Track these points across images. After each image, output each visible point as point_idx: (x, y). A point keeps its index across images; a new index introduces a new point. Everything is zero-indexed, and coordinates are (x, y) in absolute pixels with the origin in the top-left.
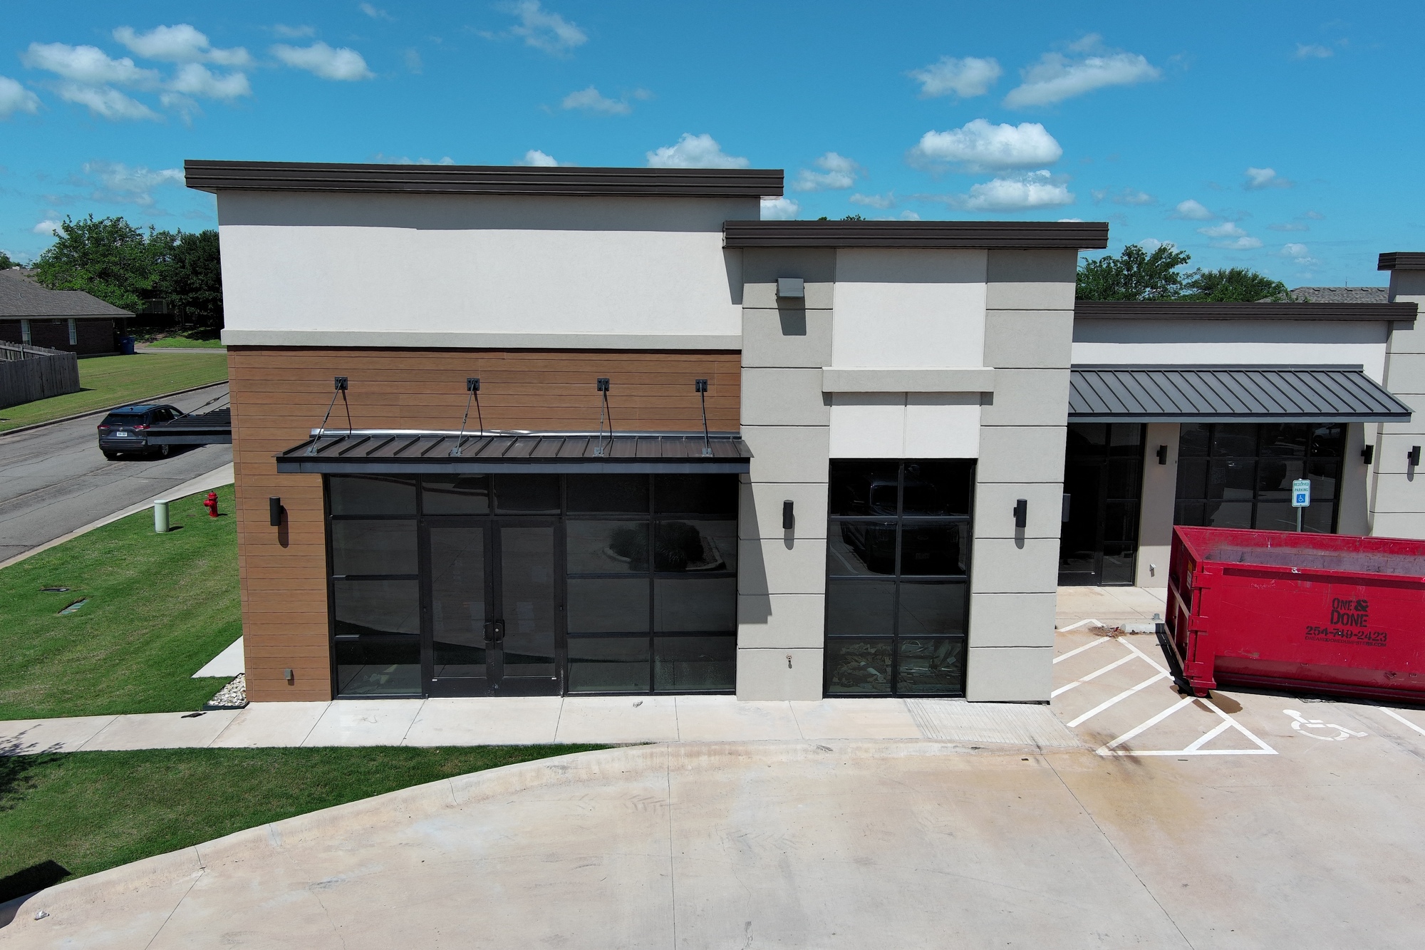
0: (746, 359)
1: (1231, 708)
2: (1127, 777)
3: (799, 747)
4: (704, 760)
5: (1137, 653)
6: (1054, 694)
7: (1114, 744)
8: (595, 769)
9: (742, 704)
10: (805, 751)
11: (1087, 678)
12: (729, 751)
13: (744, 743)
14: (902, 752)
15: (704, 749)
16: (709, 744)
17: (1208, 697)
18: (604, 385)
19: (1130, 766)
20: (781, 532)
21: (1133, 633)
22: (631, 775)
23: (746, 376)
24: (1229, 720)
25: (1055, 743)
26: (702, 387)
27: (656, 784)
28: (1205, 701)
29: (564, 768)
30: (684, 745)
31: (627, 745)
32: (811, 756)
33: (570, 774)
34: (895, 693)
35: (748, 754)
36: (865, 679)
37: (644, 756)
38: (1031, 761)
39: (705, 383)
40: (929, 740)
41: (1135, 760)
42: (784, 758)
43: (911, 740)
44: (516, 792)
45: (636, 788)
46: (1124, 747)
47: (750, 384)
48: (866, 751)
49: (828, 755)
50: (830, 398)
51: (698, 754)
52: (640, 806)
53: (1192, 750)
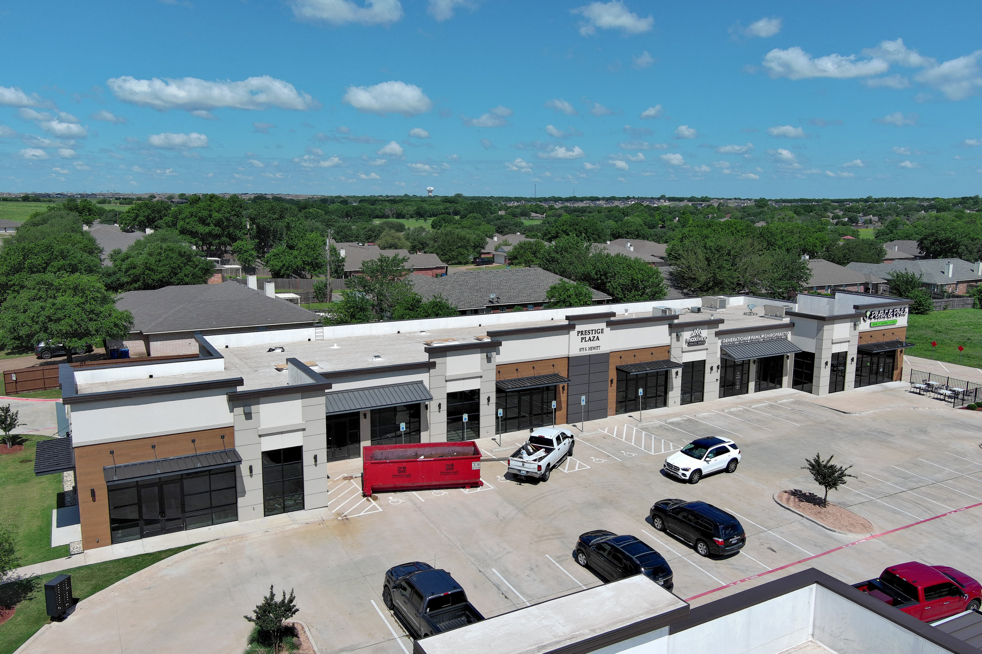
0: (236, 428)
1: (375, 499)
2: (344, 524)
3: (260, 532)
4: (234, 541)
5: (355, 485)
6: (329, 504)
7: (343, 515)
8: (205, 549)
9: (240, 523)
10: (262, 533)
11: (339, 497)
12: (241, 537)
13: (245, 534)
14: (288, 528)
15: (234, 538)
16: (235, 536)
17: (371, 496)
18: (193, 441)
19: (346, 521)
20: (249, 474)
21: (356, 477)
22: (215, 548)
23: (236, 434)
24: (374, 503)
25: (328, 518)
26: (223, 437)
27: (224, 549)
28: (370, 498)
29: (196, 550)
30: (228, 538)
31: (212, 541)
32: (263, 534)
33: (198, 551)
34: (284, 512)
35: (246, 537)
36: (276, 509)
37: (217, 543)
38: (321, 525)
39: (224, 436)
40: (295, 524)
41: (347, 519)
42: (256, 536)
43: (290, 525)
44: (185, 559)
45: (218, 551)
46: (345, 516)
47: (237, 435)
48: (278, 530)
49: (268, 533)
50: (260, 436)
51: (233, 539)
52: (221, 555)
53: (362, 514)
